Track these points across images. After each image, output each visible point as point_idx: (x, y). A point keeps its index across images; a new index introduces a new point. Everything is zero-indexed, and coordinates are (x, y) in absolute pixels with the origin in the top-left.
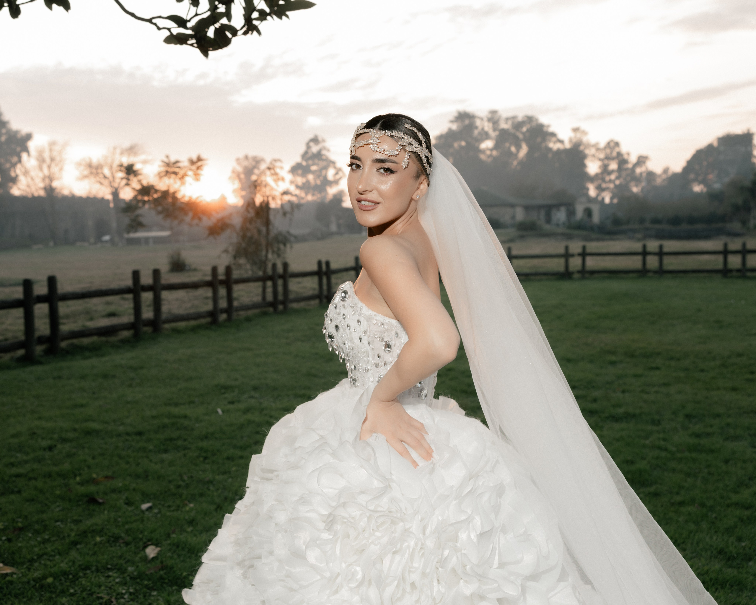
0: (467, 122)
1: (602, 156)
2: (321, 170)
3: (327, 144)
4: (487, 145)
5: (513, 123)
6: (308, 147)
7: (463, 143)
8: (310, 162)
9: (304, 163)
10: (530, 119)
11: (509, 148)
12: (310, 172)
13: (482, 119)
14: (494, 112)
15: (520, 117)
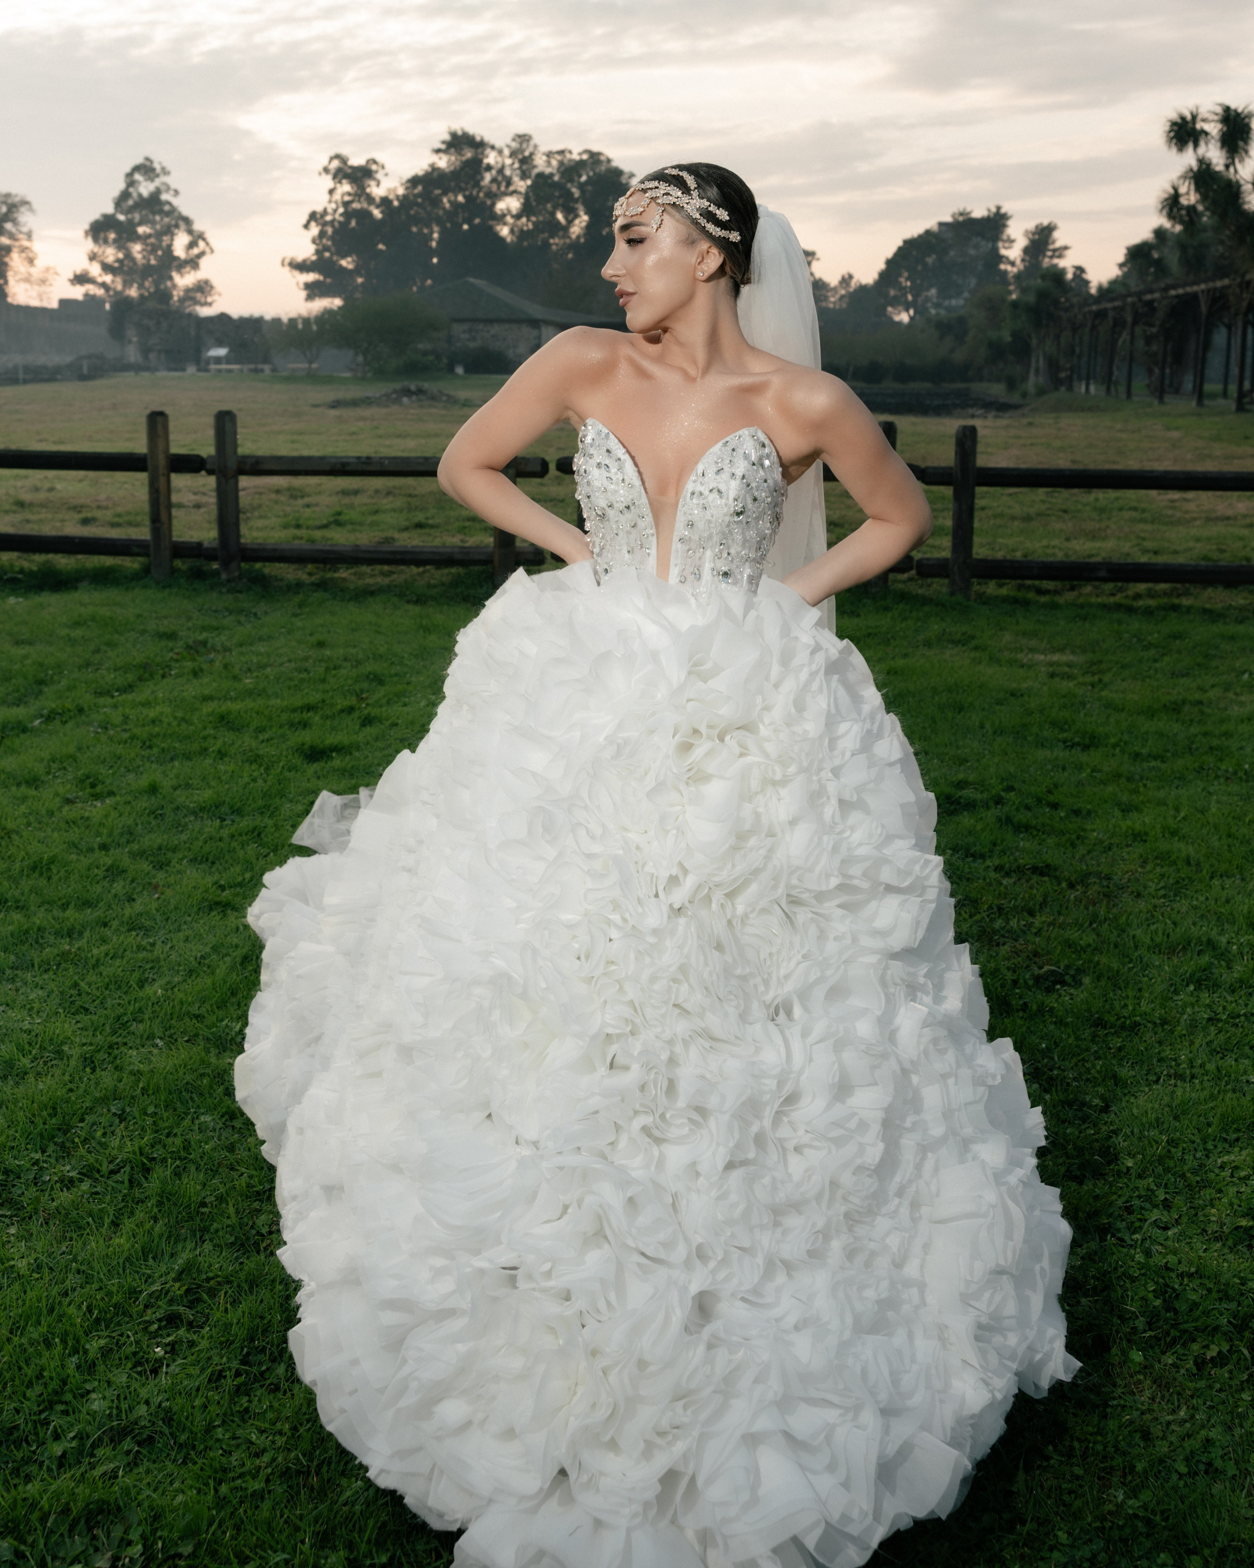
0: (469, 154)
2: (159, 235)
3: (172, 181)
4: (510, 204)
5: (561, 163)
6: (131, 182)
7: (460, 198)
8: (137, 217)
9: (121, 217)
10: (595, 157)
11: (553, 214)
12: (136, 238)
13: (500, 152)
14: (523, 138)
15: (576, 152)
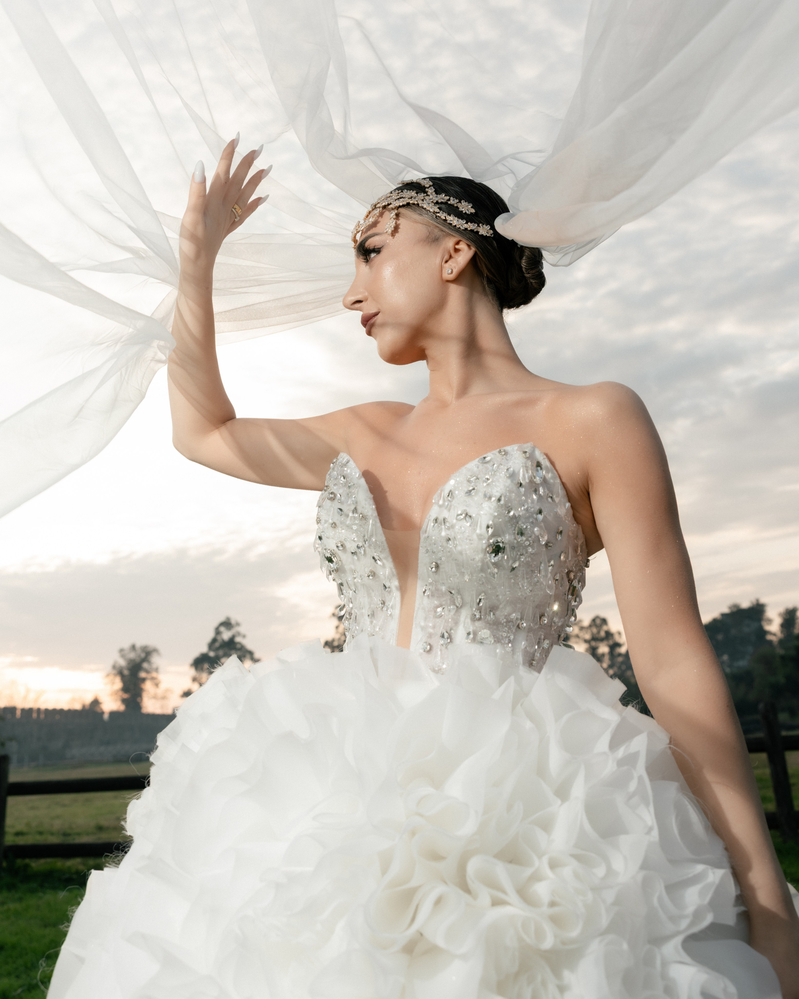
1: (588, 636)
3: (242, 629)
6: (218, 632)
8: (221, 653)
9: (212, 654)
